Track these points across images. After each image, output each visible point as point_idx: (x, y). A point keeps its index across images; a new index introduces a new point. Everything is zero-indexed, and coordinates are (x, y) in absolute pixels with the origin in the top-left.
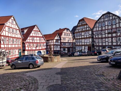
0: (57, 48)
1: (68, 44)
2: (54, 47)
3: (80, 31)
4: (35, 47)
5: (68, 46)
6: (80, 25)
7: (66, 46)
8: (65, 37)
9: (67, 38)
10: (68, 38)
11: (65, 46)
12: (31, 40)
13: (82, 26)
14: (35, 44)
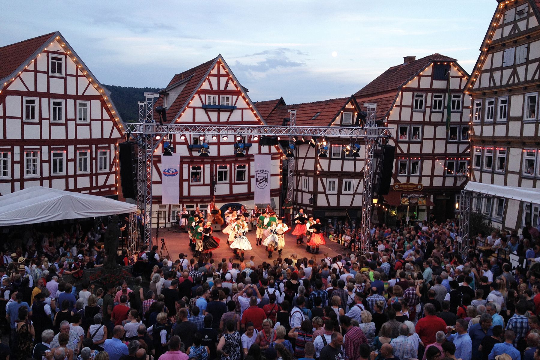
0: (340, 193)
1: (440, 164)
2: (320, 188)
3: (501, 86)
4: (208, 181)
5: (438, 182)
6: (503, 38)
7: (426, 182)
8: (418, 117)
9: (436, 124)
10: (442, 123)
11: (414, 180)
12: (186, 143)
13: (516, 43)
14: (207, 167)
